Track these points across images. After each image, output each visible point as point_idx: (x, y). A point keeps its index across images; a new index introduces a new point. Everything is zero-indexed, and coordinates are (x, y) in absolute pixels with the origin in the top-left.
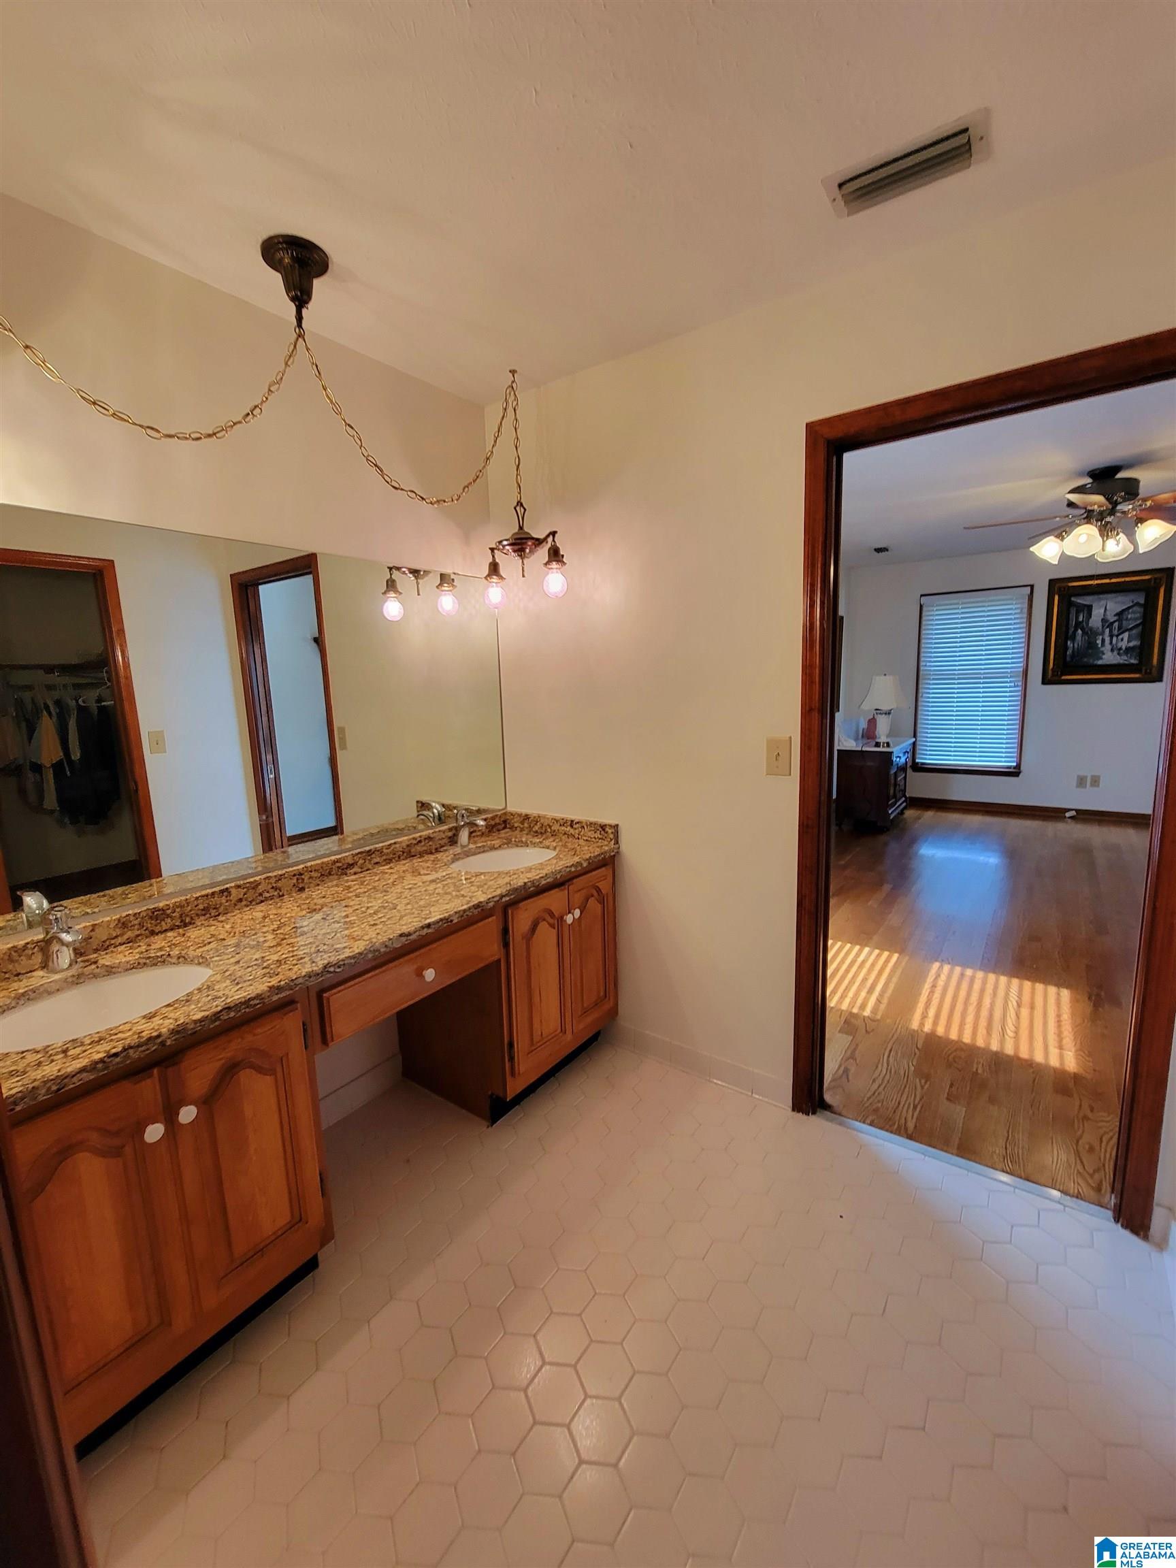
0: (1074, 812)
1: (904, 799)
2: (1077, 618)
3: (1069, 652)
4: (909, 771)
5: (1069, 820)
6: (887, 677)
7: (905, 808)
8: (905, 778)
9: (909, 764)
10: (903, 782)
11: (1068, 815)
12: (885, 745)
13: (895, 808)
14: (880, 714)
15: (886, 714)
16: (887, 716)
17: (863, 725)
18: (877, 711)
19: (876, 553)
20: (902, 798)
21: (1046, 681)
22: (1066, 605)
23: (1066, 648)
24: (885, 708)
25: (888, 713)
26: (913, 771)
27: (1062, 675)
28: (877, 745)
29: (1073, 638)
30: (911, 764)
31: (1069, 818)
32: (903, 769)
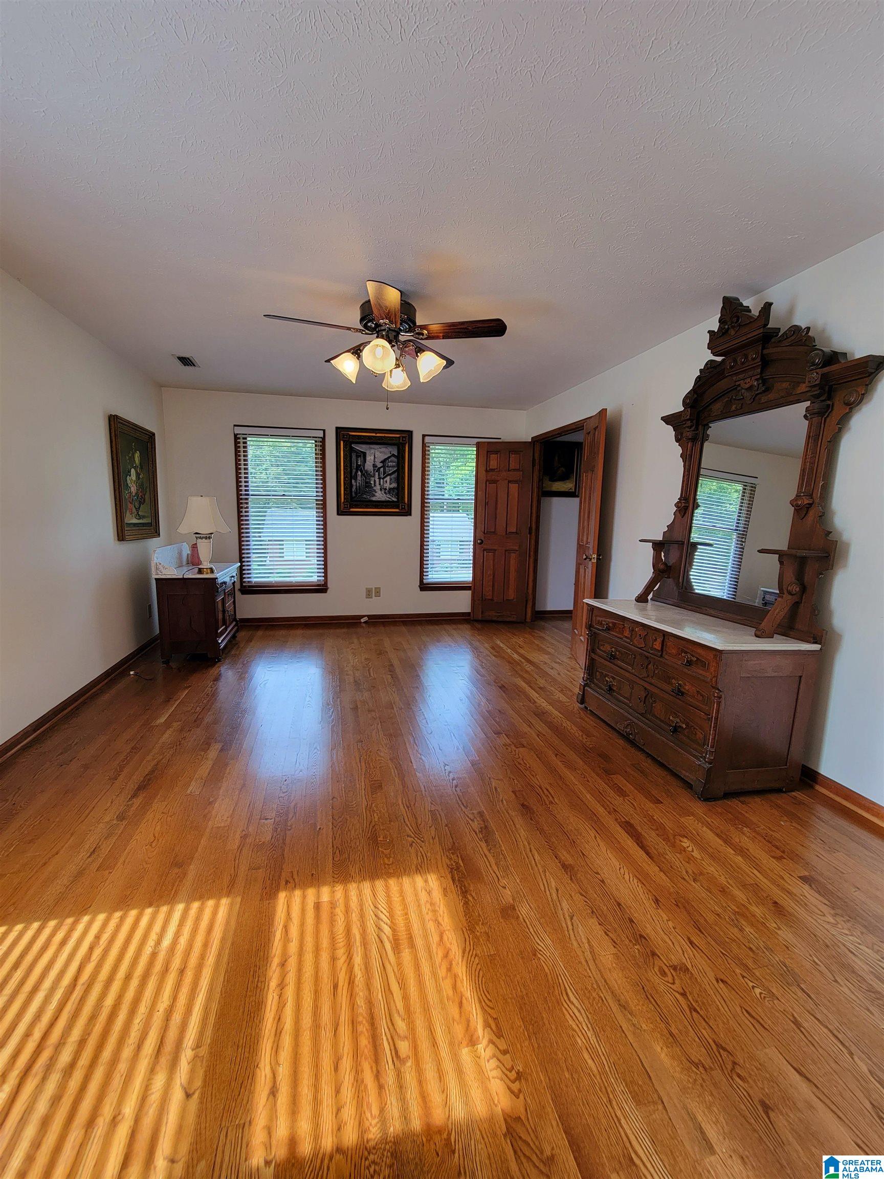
0: (366, 618)
1: (234, 623)
2: (357, 462)
3: (354, 488)
4: (238, 594)
5: (364, 625)
6: (203, 499)
7: (237, 631)
8: (234, 602)
9: (238, 586)
10: (232, 607)
11: (362, 620)
12: (209, 571)
13: (227, 632)
14: (200, 538)
15: (206, 538)
16: (208, 541)
17: (186, 550)
18: (197, 535)
19: (179, 363)
20: (232, 622)
21: (340, 513)
22: (350, 451)
23: (351, 486)
24: (204, 531)
25: (208, 537)
26: (242, 594)
27: (350, 508)
28: (200, 571)
29: (356, 479)
30: (239, 588)
31: (364, 622)
32: (232, 593)
